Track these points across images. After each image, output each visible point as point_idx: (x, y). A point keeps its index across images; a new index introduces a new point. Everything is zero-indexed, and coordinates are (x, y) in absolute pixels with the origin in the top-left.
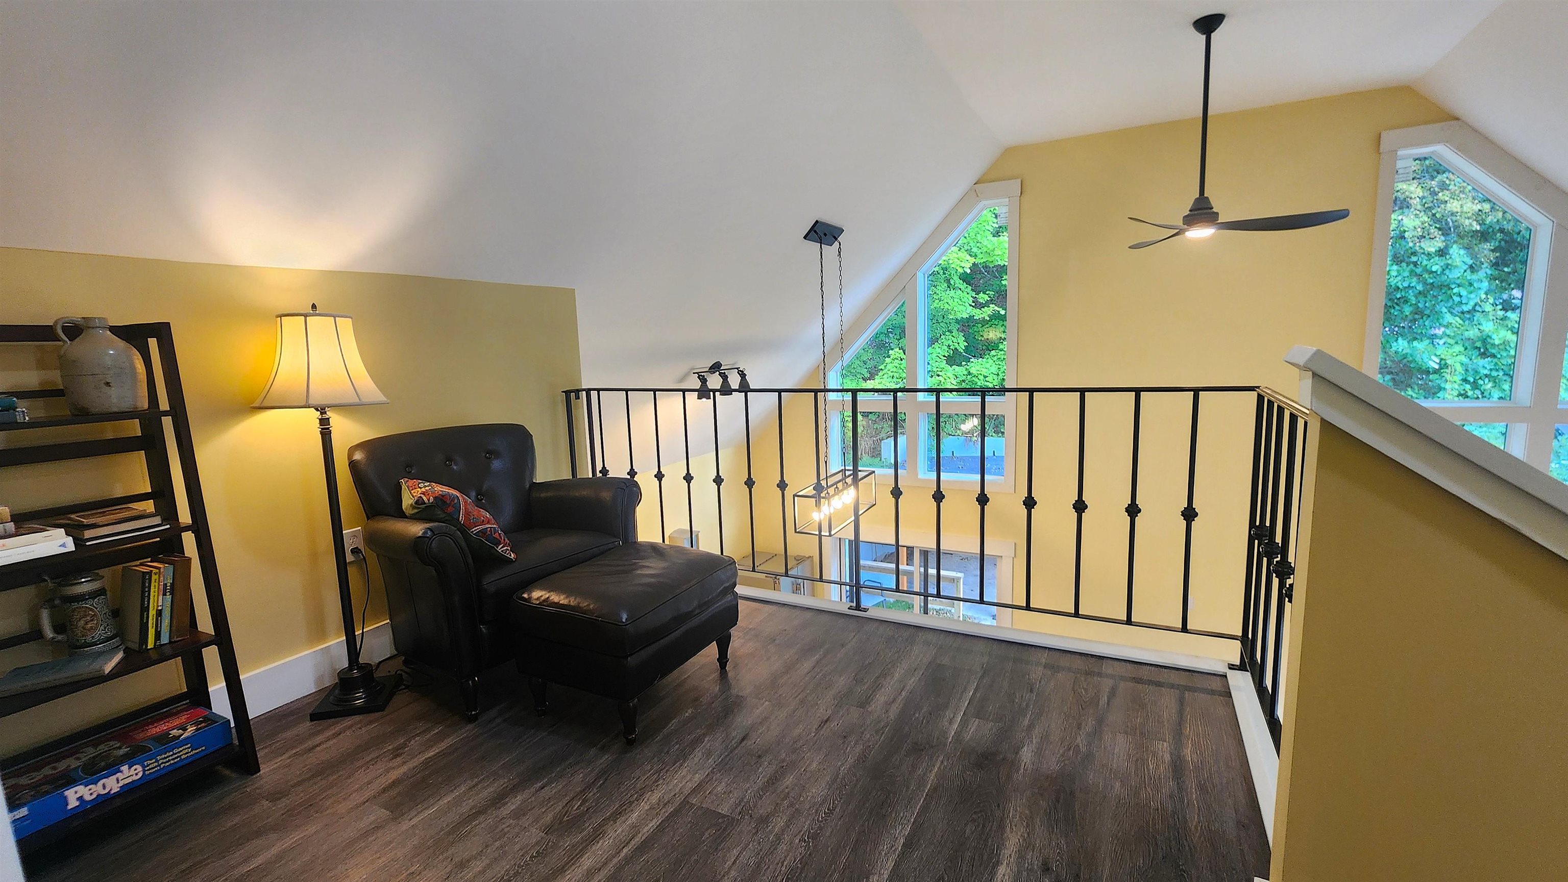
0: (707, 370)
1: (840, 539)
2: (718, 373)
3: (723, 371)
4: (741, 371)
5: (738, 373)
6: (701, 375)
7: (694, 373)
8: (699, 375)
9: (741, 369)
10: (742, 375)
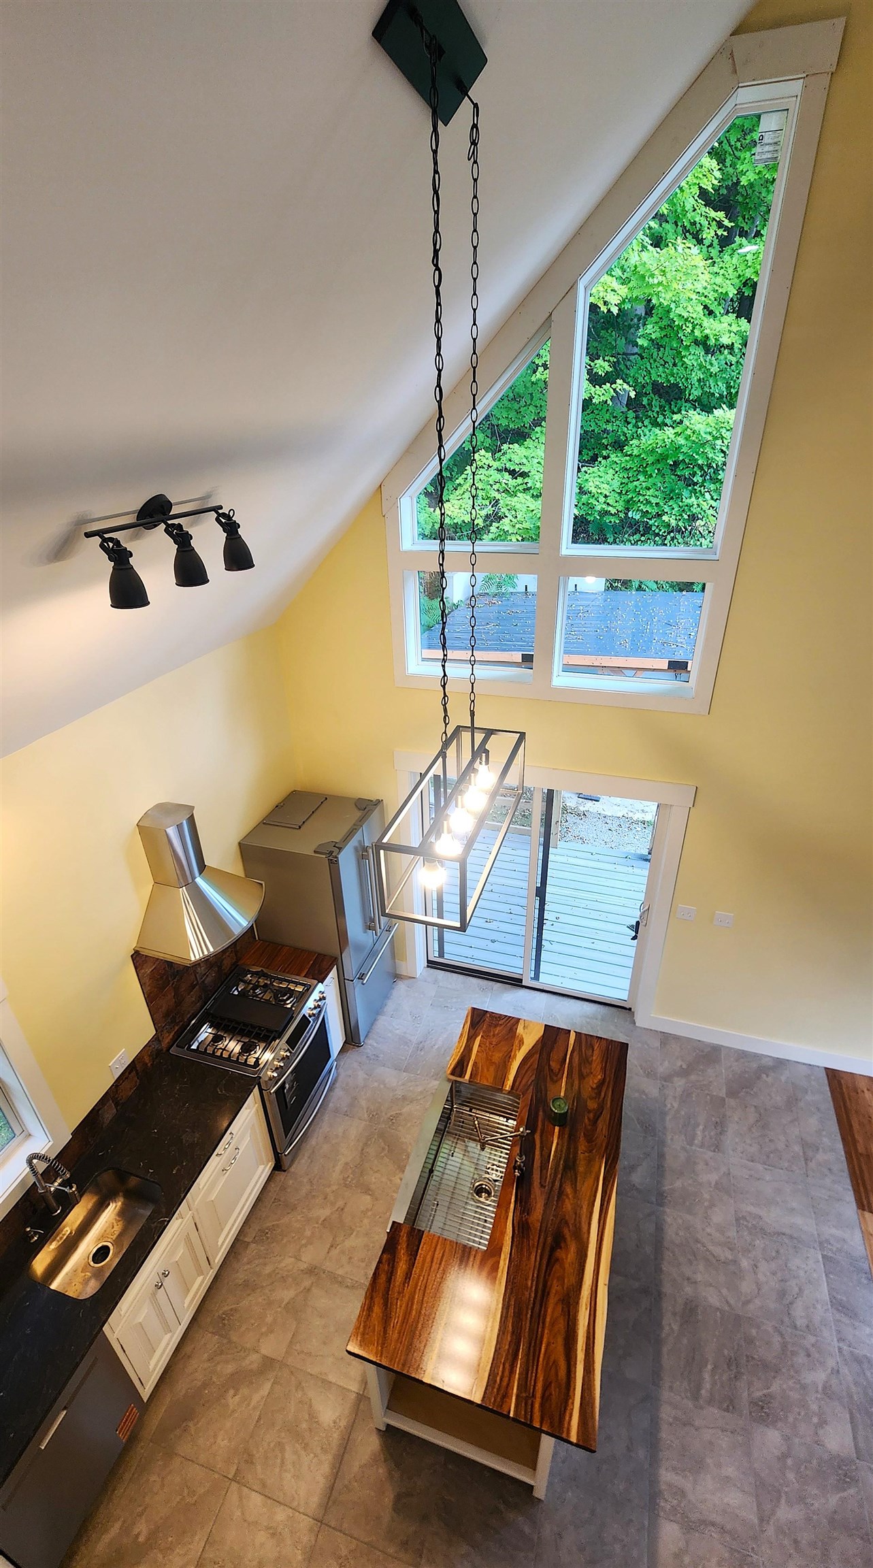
0: (130, 519)
1: (426, 915)
2: (163, 526)
3: (176, 521)
4: (224, 515)
5: (217, 520)
6: (111, 539)
7: (88, 535)
8: (105, 540)
9: (225, 510)
10: (230, 526)
